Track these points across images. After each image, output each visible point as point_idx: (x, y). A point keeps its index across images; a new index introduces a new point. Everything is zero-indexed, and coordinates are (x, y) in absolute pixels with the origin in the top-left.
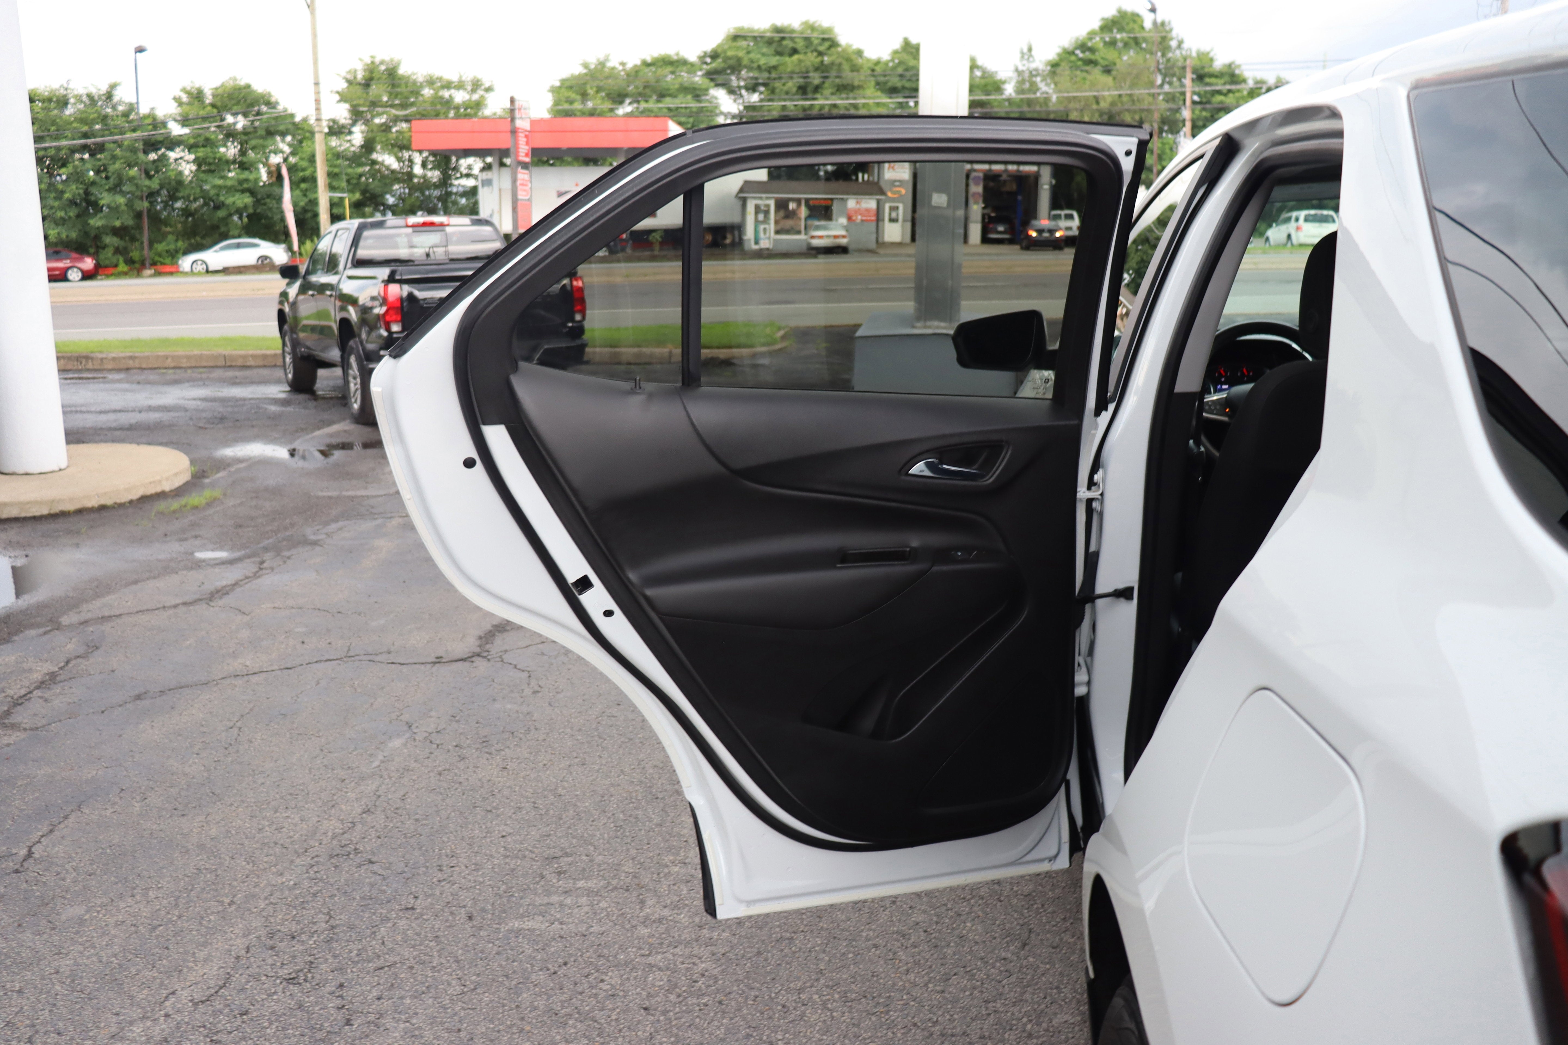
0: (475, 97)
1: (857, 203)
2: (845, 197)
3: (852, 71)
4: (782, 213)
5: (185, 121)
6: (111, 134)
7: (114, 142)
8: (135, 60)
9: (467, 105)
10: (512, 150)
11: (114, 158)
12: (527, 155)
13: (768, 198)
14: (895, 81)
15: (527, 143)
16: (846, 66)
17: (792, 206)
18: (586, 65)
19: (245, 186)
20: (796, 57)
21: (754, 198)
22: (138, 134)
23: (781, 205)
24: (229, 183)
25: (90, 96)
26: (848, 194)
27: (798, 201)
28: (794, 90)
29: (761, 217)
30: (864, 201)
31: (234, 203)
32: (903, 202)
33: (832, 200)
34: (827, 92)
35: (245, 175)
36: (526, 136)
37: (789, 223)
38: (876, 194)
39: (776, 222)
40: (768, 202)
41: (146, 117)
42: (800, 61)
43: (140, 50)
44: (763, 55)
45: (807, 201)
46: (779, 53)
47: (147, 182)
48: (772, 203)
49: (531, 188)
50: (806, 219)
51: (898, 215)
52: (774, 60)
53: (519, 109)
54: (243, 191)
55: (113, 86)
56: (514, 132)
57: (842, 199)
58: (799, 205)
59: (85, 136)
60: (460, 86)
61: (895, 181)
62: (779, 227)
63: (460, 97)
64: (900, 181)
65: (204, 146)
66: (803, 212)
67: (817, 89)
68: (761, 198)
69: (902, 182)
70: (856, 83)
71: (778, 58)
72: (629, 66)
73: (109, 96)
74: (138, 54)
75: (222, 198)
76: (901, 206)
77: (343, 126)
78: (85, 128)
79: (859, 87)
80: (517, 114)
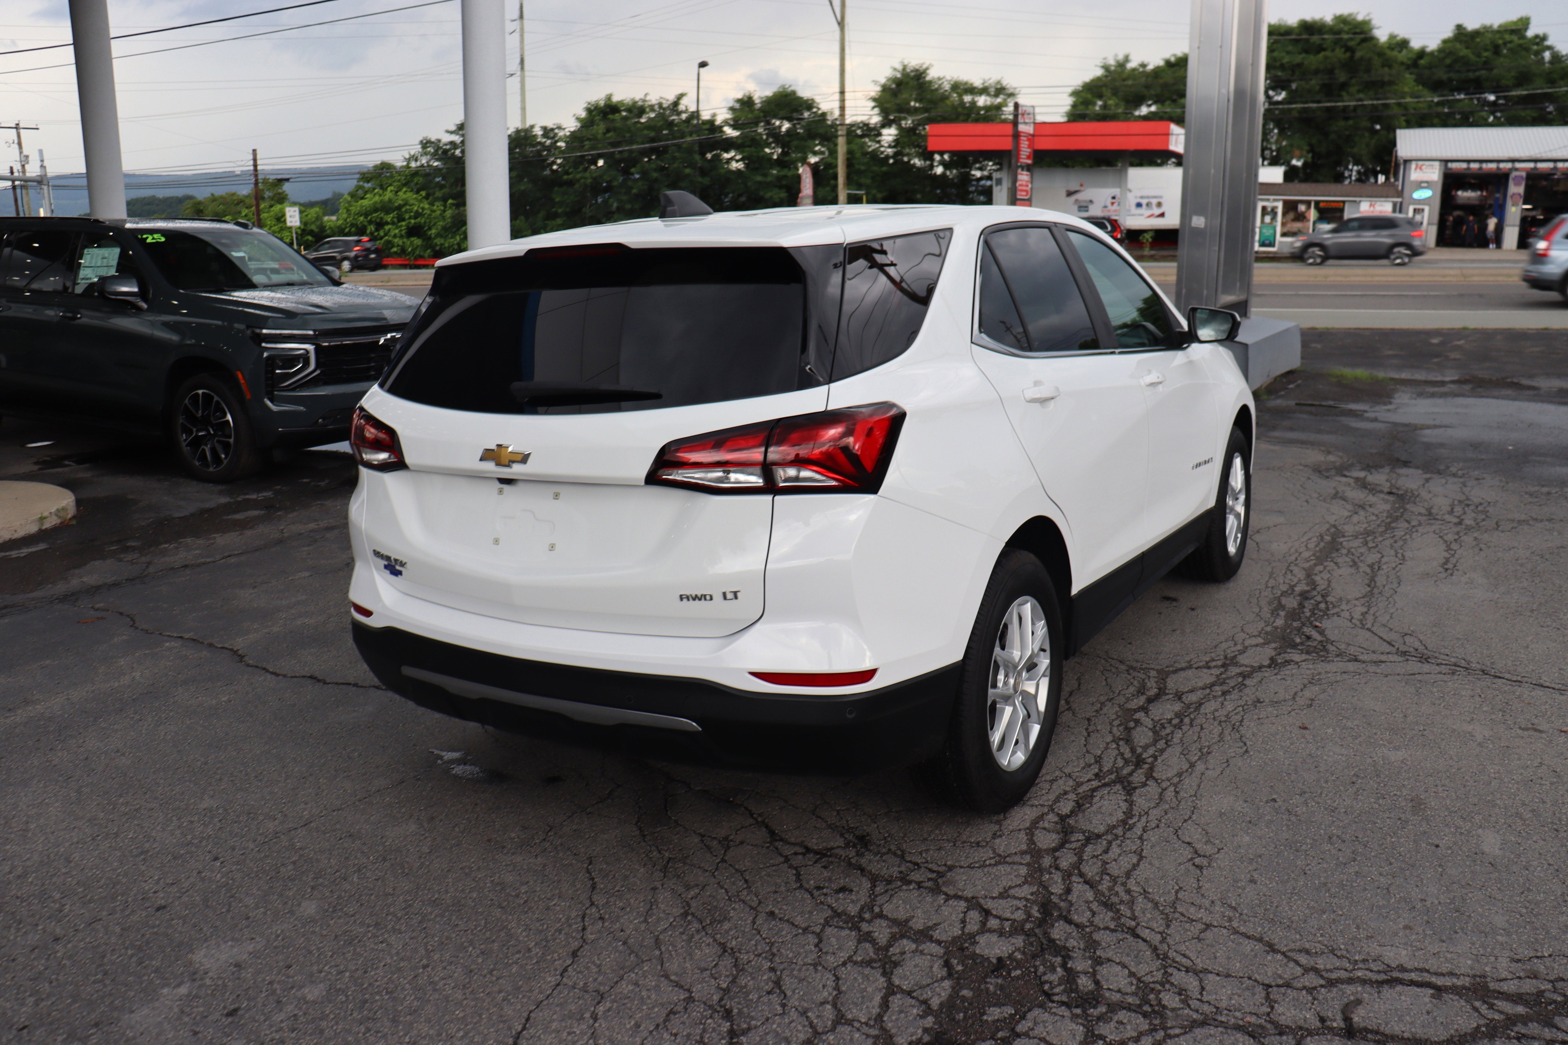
0: (999, 100)
1: (1371, 205)
2: (1358, 199)
3: (1383, 66)
4: (1291, 215)
5: (735, 127)
6: (674, 138)
7: (675, 145)
8: (699, 74)
9: (987, 108)
10: (1014, 153)
11: (674, 159)
12: (1028, 157)
13: (1275, 200)
14: (1441, 74)
15: (1029, 146)
16: (1377, 61)
17: (1302, 208)
18: (1106, 68)
19: (784, 182)
20: (1322, 54)
21: (1262, 200)
22: (695, 137)
23: (1290, 207)
24: (769, 179)
25: (660, 105)
26: (1361, 196)
27: (1308, 203)
28: (1317, 88)
29: (1268, 219)
30: (1378, 203)
31: (771, 197)
32: (1429, 205)
33: (1344, 202)
34: (1354, 89)
35: (785, 172)
36: (1029, 140)
37: (1297, 225)
38: (1392, 197)
39: (1283, 224)
40: (1275, 204)
41: (705, 122)
42: (1326, 58)
43: (703, 65)
44: (1288, 53)
45: (1317, 203)
46: (1306, 51)
47: (700, 179)
48: (1280, 206)
49: (1032, 189)
50: (1314, 223)
51: (1423, 217)
52: (1298, 59)
53: (1023, 115)
54: (781, 187)
55: (680, 96)
56: (1017, 135)
57: (1355, 201)
58: (1309, 207)
59: (653, 140)
60: (984, 91)
61: (1422, 182)
62: (1285, 230)
63: (982, 101)
64: (1427, 182)
65: (750, 146)
66: (1313, 214)
67: (1344, 86)
68: (1268, 200)
69: (1429, 185)
70: (1386, 79)
71: (1304, 55)
72: (1150, 67)
73: (676, 104)
74: (702, 70)
75: (762, 193)
76: (1427, 209)
77: (874, 129)
78: (652, 134)
79: (1391, 83)
80: (1020, 119)
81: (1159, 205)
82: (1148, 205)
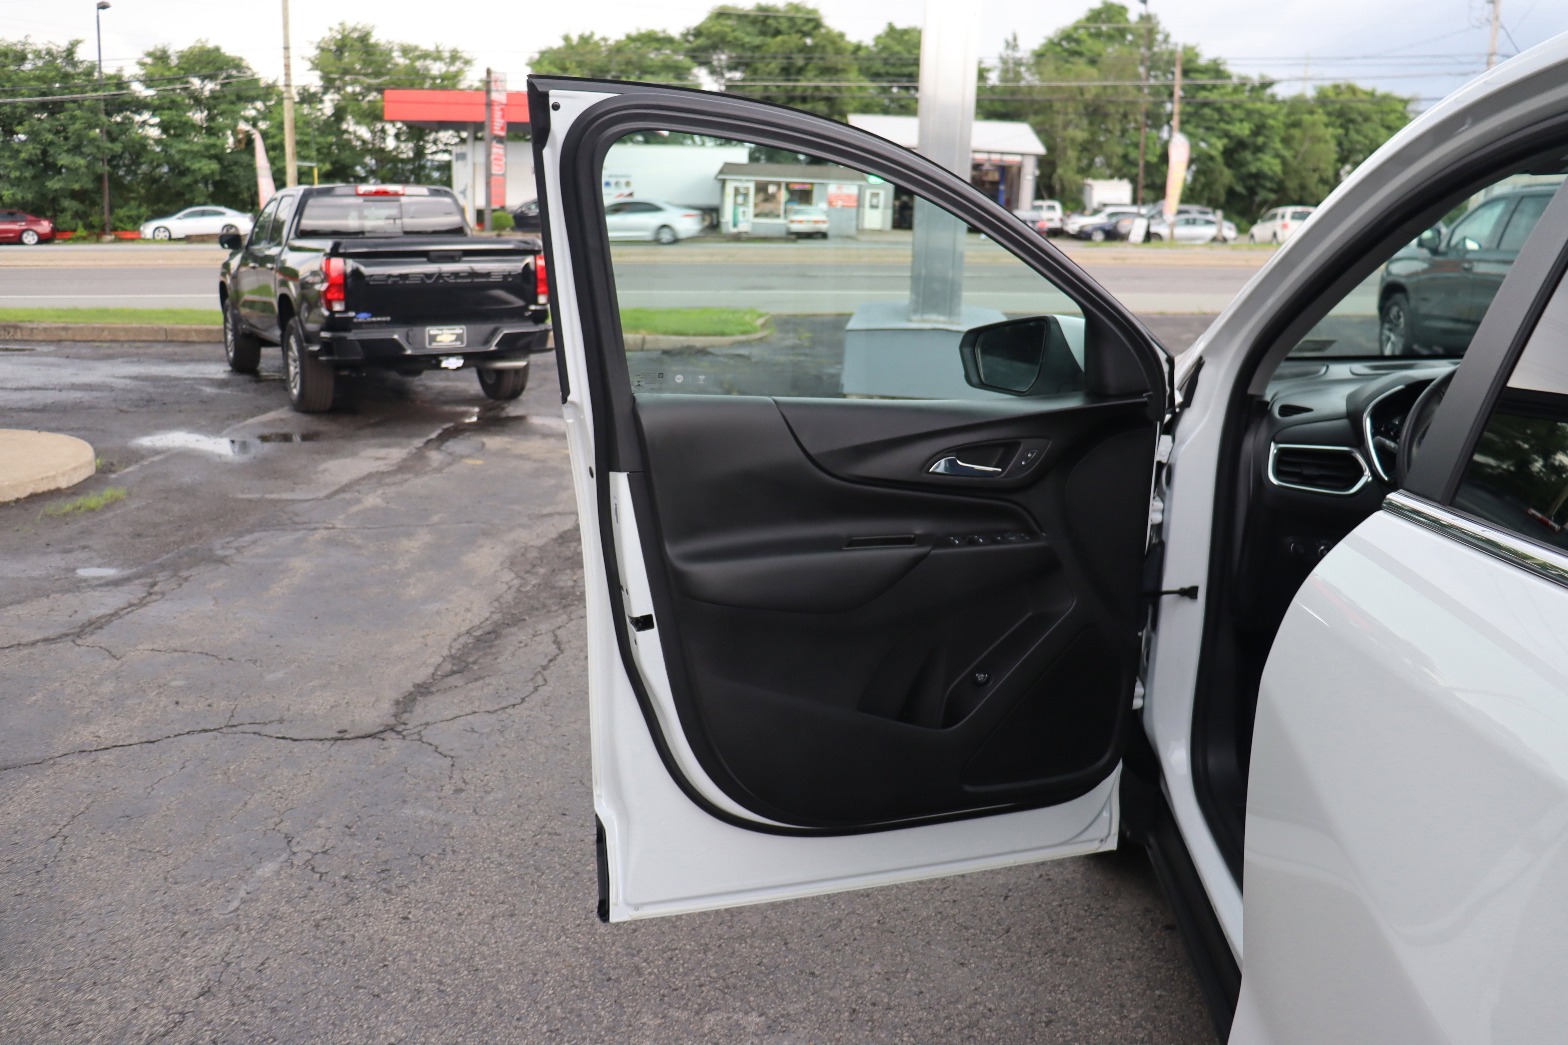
0: (453, 69)
1: (838, 188)
2: (826, 181)
3: (835, 54)
4: (761, 196)
5: (149, 81)
6: (72, 93)
7: (74, 101)
8: (98, 17)
9: (443, 78)
10: (487, 124)
11: (73, 118)
12: (502, 129)
13: (748, 181)
14: (878, 66)
15: (503, 117)
16: (830, 49)
17: (772, 189)
18: (566, 39)
19: (213, 152)
20: (779, 38)
21: (735, 180)
22: (100, 93)
23: (761, 188)
24: (196, 148)
25: (49, 53)
26: (829, 178)
27: (778, 184)
28: (777, 71)
29: (740, 199)
30: (845, 186)
31: (200, 169)
32: (884, 189)
33: (812, 184)
34: (810, 74)
35: (212, 140)
36: (502, 110)
37: (768, 207)
38: (858, 180)
39: (756, 205)
40: (747, 184)
41: (110, 78)
42: (784, 42)
43: (103, 6)
44: (748, 34)
45: (788, 185)
46: (763, 33)
47: (109, 145)
48: (752, 187)
49: (506, 163)
50: (786, 203)
51: (879, 202)
52: (758, 40)
53: (496, 81)
54: (211, 157)
55: (74, 44)
56: (490, 104)
57: (822, 184)
58: (779, 188)
59: (43, 94)
60: (437, 57)
63: (437, 68)
65: (169, 109)
66: (783, 195)
67: (800, 71)
68: (740, 180)
70: (840, 66)
71: (761, 38)
72: (611, 42)
73: (70, 53)
74: (101, 11)
75: (188, 164)
76: (882, 193)
77: (314, 95)
78: (44, 87)
79: (843, 71)
80: (493, 86)
81: (628, 184)
82: (617, 184)
